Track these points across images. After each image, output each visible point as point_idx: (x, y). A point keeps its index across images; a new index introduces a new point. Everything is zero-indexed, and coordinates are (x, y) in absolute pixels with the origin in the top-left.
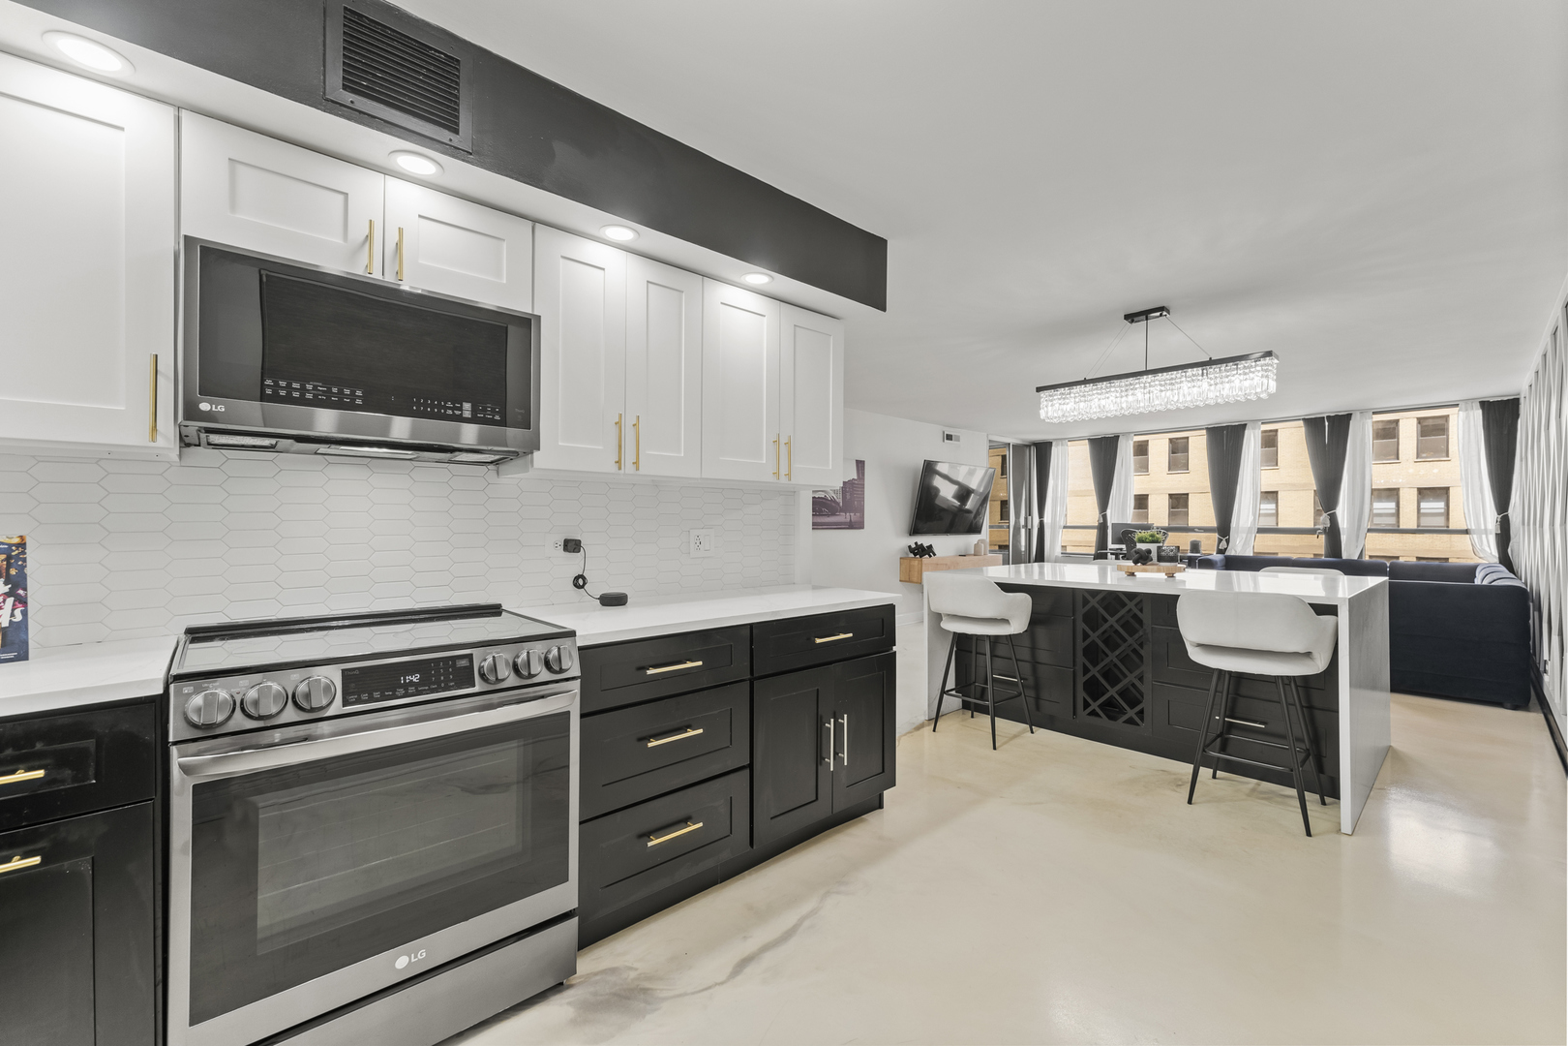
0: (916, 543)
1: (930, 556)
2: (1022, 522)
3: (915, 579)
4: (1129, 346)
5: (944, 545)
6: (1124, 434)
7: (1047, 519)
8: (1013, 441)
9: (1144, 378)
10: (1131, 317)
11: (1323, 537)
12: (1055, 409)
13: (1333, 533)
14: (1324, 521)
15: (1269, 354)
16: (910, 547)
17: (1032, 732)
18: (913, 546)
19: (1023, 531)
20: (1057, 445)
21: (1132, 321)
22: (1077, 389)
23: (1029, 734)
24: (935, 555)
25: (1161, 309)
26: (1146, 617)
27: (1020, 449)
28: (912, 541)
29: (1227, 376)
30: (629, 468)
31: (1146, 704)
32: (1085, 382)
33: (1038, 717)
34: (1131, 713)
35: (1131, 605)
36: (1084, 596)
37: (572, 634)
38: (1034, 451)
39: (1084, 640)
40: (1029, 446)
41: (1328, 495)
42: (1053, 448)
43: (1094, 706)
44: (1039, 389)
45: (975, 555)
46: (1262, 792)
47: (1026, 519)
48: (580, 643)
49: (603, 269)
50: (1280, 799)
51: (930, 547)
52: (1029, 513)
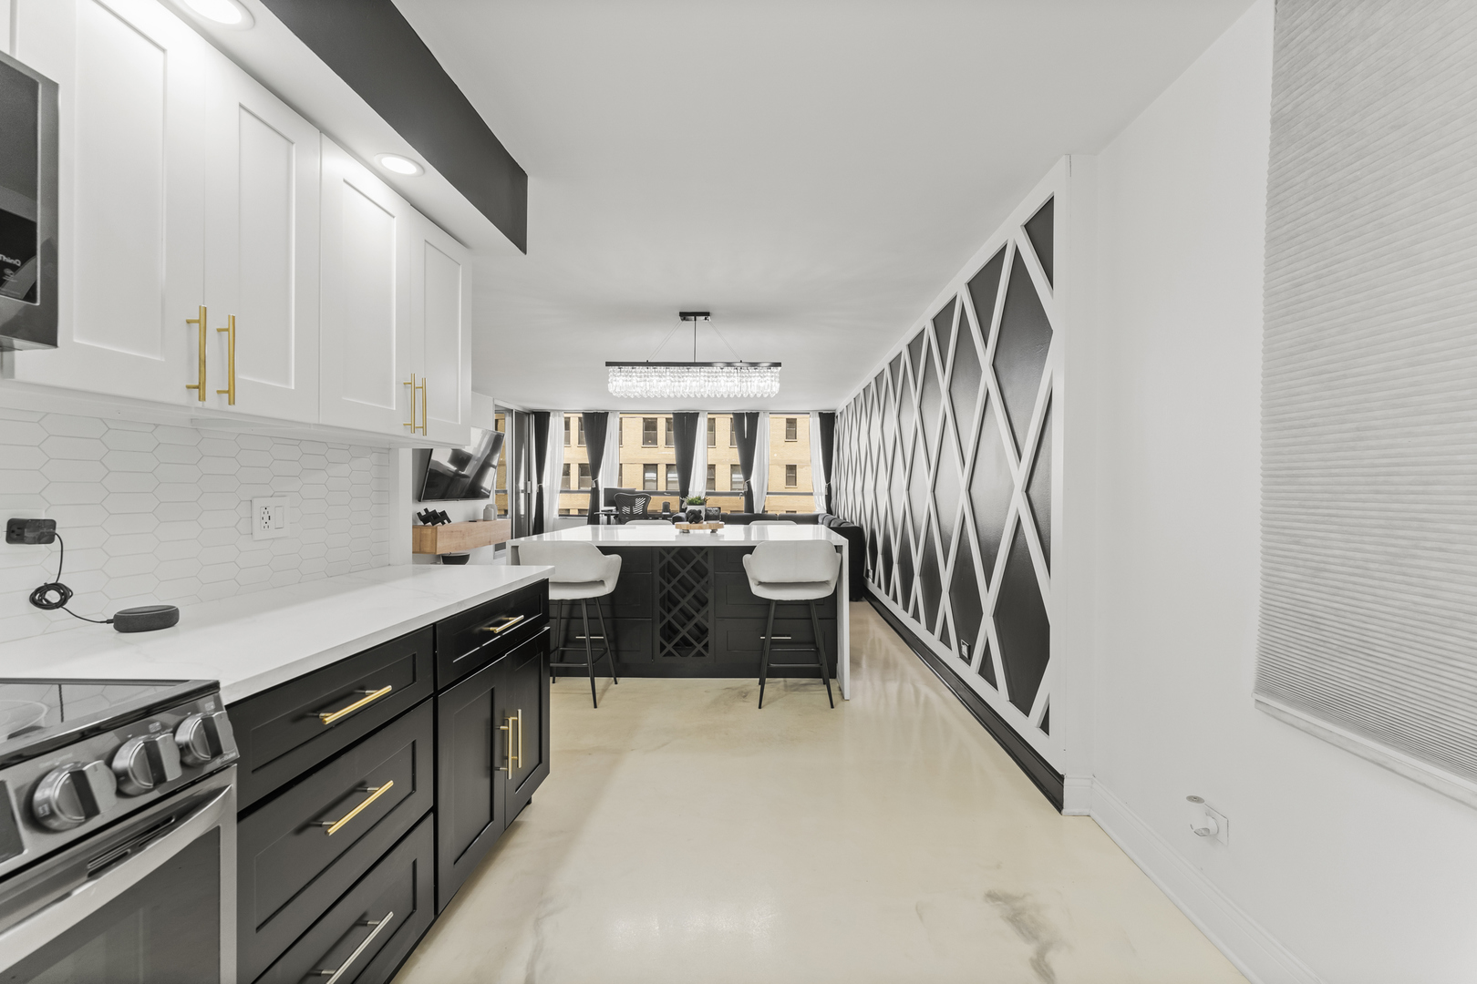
0: (426, 510)
1: (443, 523)
2: (522, 487)
3: (428, 549)
4: (681, 340)
5: (456, 510)
6: (612, 411)
7: (545, 484)
8: (515, 407)
9: (693, 369)
10: (684, 316)
11: (743, 498)
12: (622, 384)
13: (749, 495)
14: (742, 488)
15: (778, 365)
16: (419, 514)
17: (616, 683)
18: (423, 513)
19: (522, 495)
20: (555, 416)
21: (684, 319)
22: (638, 369)
23: (614, 685)
24: (449, 521)
25: (706, 314)
26: (710, 566)
27: (521, 416)
28: (422, 507)
29: (750, 377)
30: (212, 400)
31: (710, 638)
32: (648, 364)
33: (621, 668)
34: (699, 647)
35: (699, 558)
36: (660, 553)
37: (213, 687)
38: (533, 418)
39: (661, 592)
40: (528, 414)
41: (746, 466)
42: (551, 418)
43: (669, 647)
44: (608, 364)
45: (484, 520)
46: (792, 686)
47: (526, 484)
48: (226, 701)
49: (164, 50)
50: (802, 688)
51: (444, 514)
52: (528, 478)
